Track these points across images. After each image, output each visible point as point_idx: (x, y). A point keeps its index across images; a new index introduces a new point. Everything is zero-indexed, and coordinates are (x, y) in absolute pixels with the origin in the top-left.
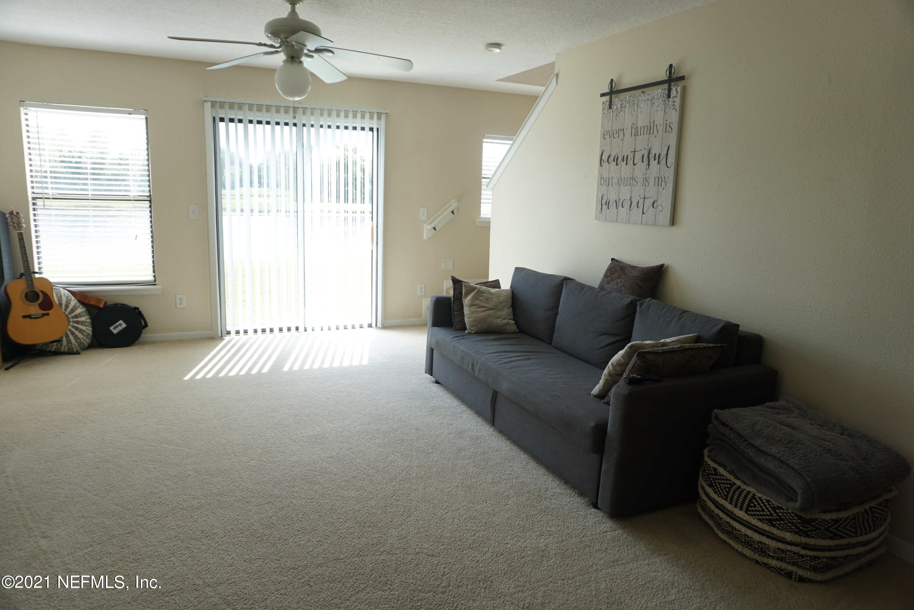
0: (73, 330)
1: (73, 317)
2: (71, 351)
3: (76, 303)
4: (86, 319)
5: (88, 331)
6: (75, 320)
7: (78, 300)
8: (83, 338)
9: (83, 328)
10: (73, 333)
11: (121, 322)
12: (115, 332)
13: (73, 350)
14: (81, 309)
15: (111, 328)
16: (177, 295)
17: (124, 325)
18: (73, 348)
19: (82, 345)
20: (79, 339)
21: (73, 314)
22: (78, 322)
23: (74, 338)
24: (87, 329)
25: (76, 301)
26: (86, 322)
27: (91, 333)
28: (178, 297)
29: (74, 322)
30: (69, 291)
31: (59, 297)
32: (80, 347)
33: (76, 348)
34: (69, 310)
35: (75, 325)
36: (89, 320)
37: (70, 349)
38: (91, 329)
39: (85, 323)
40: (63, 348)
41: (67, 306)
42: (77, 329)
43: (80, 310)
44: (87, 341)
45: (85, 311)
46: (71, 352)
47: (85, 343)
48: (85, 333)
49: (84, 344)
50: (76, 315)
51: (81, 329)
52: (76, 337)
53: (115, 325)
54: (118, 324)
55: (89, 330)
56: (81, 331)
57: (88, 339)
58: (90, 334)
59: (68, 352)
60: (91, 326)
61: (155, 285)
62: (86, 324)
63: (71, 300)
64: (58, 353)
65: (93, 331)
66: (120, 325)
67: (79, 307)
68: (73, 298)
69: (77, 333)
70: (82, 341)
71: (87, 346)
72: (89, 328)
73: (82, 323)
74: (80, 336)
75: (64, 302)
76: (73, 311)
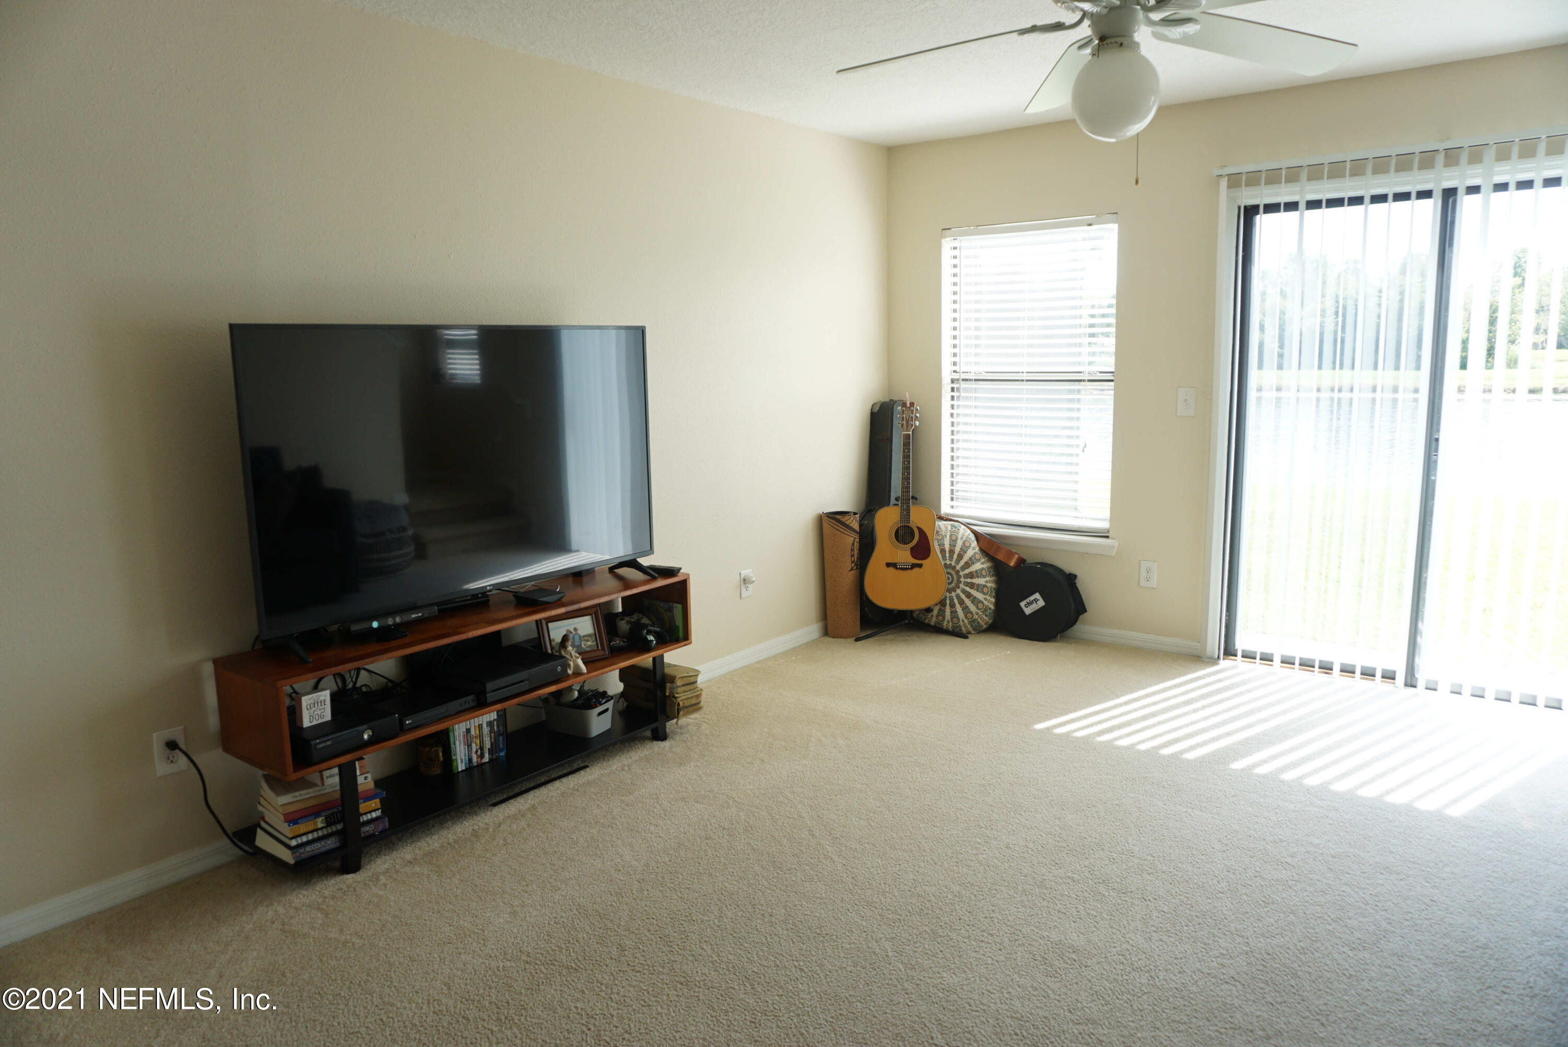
0: (963, 596)
1: (966, 576)
2: (956, 630)
3: (975, 554)
4: (987, 582)
5: (986, 603)
6: (969, 580)
7: (981, 549)
8: (977, 614)
9: (980, 596)
10: (961, 602)
11: (1037, 596)
12: (1028, 611)
13: (961, 630)
14: (983, 563)
15: (1022, 604)
16: (1142, 562)
17: (1041, 603)
18: (960, 626)
19: (976, 623)
20: (971, 613)
21: (967, 571)
22: (972, 586)
23: (963, 610)
24: (986, 599)
25: (977, 549)
26: (985, 586)
27: (992, 607)
28: (1144, 565)
29: (967, 584)
30: (974, 532)
31: (953, 541)
32: (972, 626)
33: (966, 627)
34: (962, 563)
35: (968, 589)
36: (993, 585)
37: (956, 627)
38: (993, 600)
39: (982, 589)
40: (945, 623)
41: (960, 557)
42: (969, 595)
43: (981, 565)
44: (985, 620)
45: (988, 568)
46: (958, 633)
47: (981, 621)
48: (980, 605)
49: (978, 623)
50: (971, 572)
51: (975, 597)
52: (966, 609)
53: (1028, 600)
54: (1032, 598)
55: (989, 601)
56: (975, 601)
57: (986, 615)
58: (990, 609)
59: (953, 630)
60: (993, 594)
61: (1108, 537)
62: (985, 590)
63: (968, 547)
64: (938, 630)
65: (997, 604)
66: (1036, 600)
67: (979, 560)
68: (974, 544)
69: (968, 602)
70: (976, 617)
71: (985, 626)
72: (988, 598)
73: (979, 588)
74: (972, 608)
75: (957, 550)
76: (967, 565)
